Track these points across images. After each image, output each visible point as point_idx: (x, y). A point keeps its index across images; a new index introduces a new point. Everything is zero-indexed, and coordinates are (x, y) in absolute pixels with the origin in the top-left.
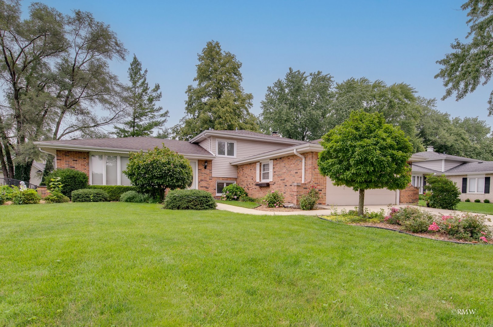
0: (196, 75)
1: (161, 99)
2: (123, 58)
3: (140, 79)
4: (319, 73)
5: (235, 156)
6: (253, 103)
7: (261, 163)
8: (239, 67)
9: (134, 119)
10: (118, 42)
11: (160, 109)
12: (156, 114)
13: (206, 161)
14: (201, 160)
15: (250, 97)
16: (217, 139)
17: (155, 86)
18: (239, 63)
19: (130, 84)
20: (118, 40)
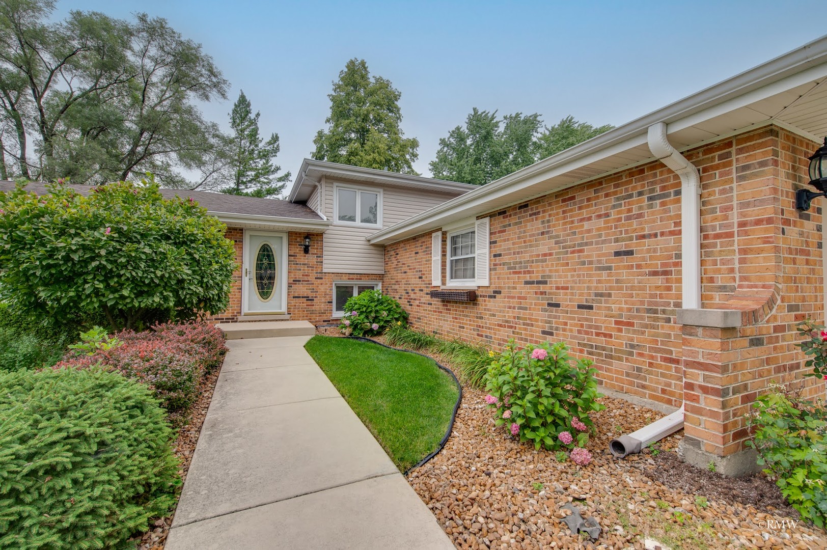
0: (329, 114)
1: (278, 154)
2: (223, 95)
3: (248, 126)
4: (517, 115)
5: (379, 224)
6: (418, 153)
7: (444, 234)
8: (396, 100)
9: (238, 185)
10: (215, 70)
11: (278, 169)
12: (271, 177)
13: (308, 235)
14: (296, 233)
15: (414, 144)
16: (335, 184)
17: (271, 136)
18: (397, 93)
19: (231, 133)
20: (214, 67)
